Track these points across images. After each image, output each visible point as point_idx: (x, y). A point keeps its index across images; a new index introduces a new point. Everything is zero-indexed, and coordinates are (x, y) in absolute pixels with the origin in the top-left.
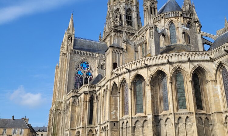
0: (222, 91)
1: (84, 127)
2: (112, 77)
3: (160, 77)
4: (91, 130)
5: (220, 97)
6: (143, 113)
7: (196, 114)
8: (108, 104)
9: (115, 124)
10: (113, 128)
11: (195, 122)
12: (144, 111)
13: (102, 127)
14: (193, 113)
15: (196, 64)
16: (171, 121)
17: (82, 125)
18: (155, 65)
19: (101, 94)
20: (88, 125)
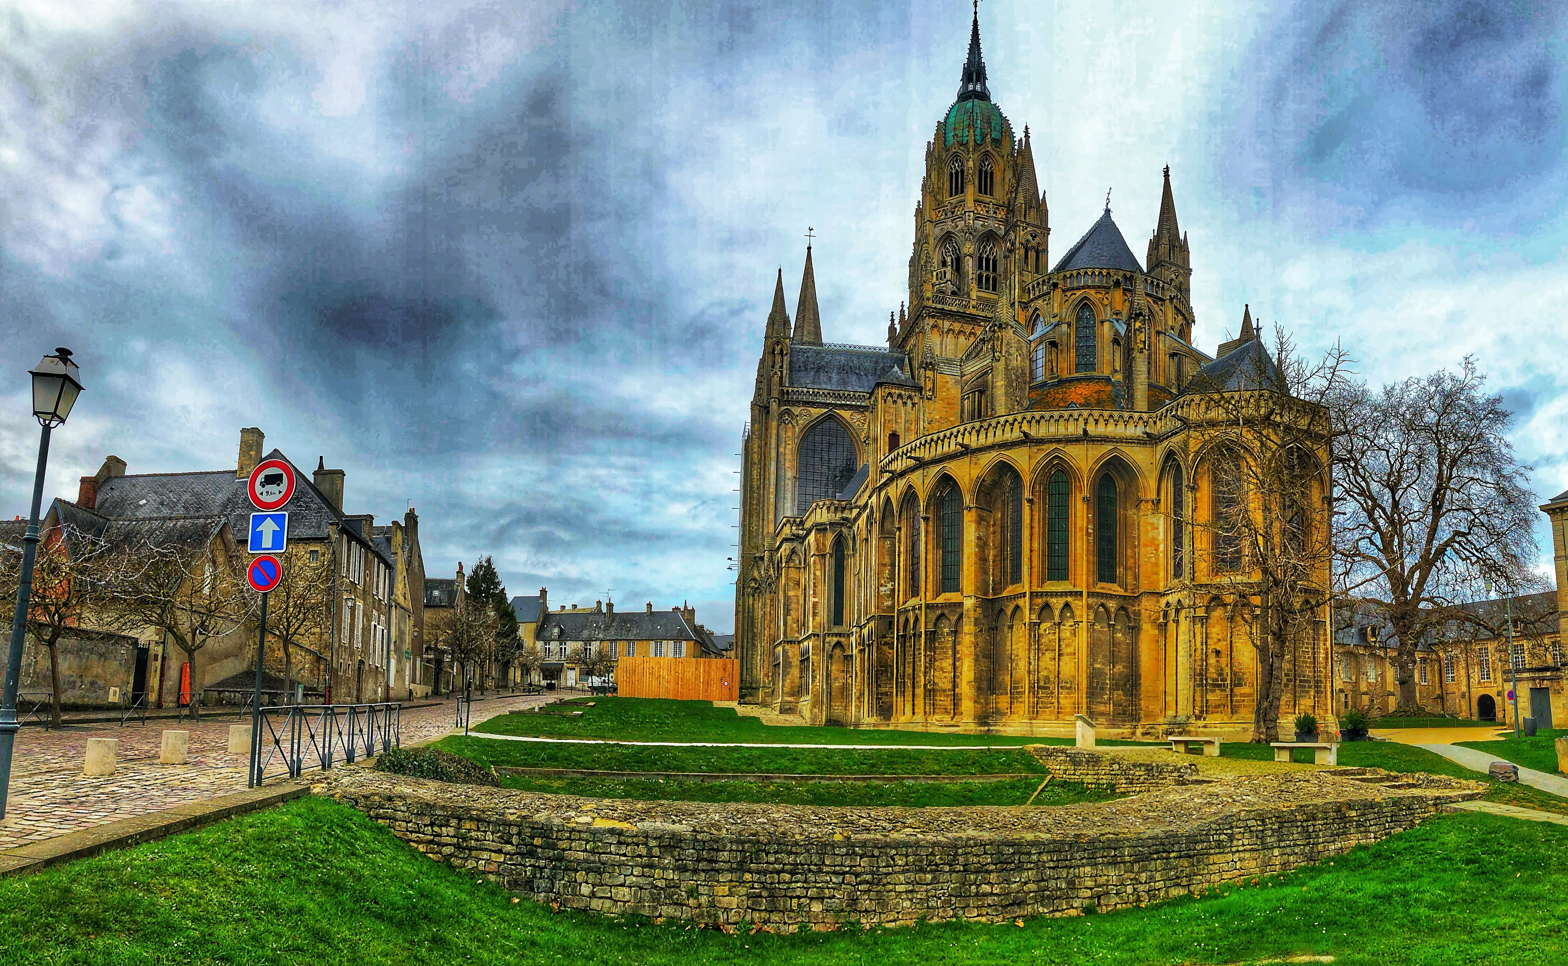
2: (882, 481)
3: (1008, 481)
6: (958, 590)
7: (1091, 595)
11: (1086, 620)
12: (961, 585)
14: (1081, 593)
15: (1105, 448)
16: (1023, 615)
20: (829, 629)
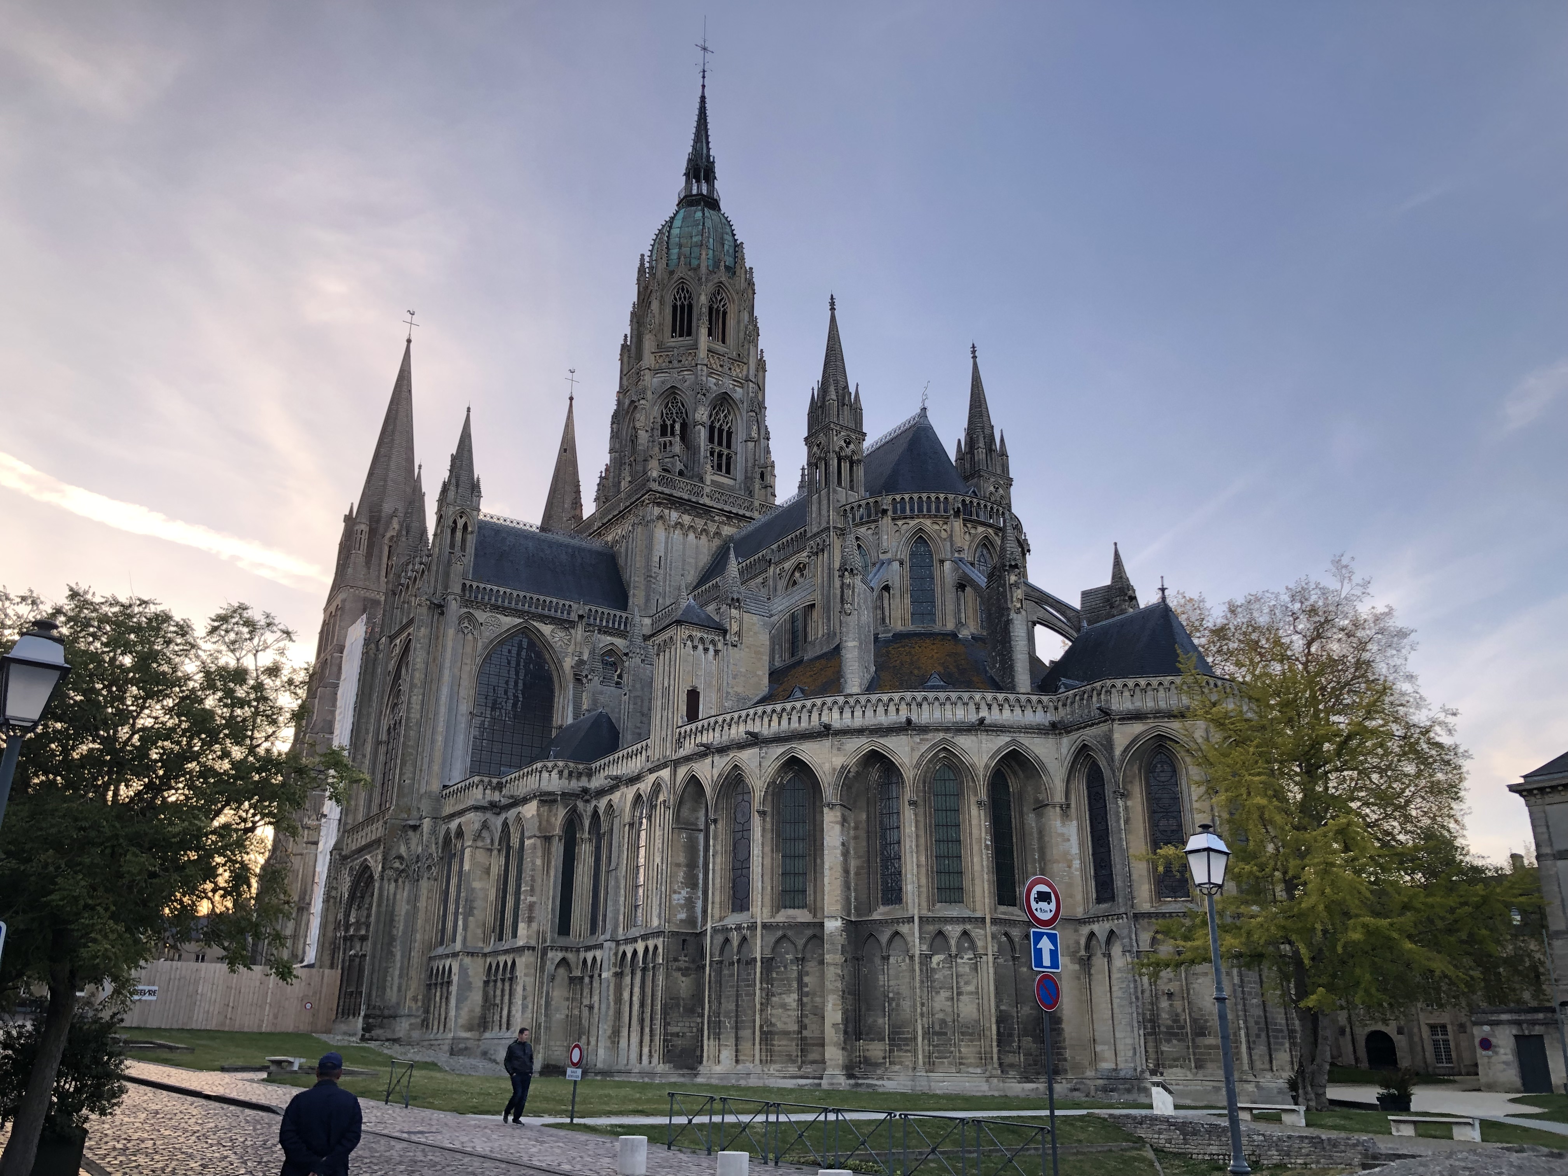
0: (1081, 844)
1: (533, 949)
2: (682, 753)
3: (874, 774)
4: (564, 962)
5: (1076, 864)
6: (804, 906)
7: (994, 921)
8: (658, 860)
9: (684, 941)
10: (676, 960)
11: (990, 953)
12: (810, 899)
13: (624, 953)
14: (983, 920)
15: (1004, 739)
16: (906, 943)
17: (528, 937)
18: (860, 732)
19: (622, 811)
20: (553, 940)
